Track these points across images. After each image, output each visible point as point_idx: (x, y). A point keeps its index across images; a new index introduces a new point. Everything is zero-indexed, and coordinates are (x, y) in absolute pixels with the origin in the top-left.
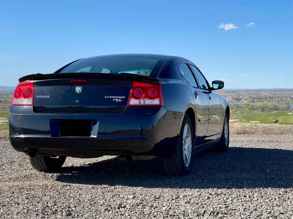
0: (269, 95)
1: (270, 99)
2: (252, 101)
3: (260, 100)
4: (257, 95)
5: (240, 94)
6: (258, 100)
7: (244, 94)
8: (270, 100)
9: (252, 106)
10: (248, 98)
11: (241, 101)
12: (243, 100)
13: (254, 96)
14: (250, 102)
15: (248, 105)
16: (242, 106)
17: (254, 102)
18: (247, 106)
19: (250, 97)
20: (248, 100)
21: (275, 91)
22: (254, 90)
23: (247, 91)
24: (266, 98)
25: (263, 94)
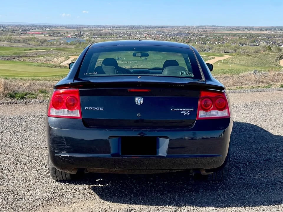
0: (108, 31)
1: (109, 35)
2: (93, 37)
3: (100, 36)
4: (97, 31)
5: (81, 30)
6: (98, 36)
7: (85, 30)
8: (109, 37)
9: (93, 41)
10: (89, 34)
11: (83, 36)
12: (84, 36)
13: (95, 32)
14: (91, 38)
15: (90, 41)
16: (85, 42)
17: (95, 38)
18: (88, 41)
19: (91, 33)
20: (89, 36)
21: (113, 27)
22: (95, 26)
23: (88, 27)
24: (106, 34)
25: (104, 31)
